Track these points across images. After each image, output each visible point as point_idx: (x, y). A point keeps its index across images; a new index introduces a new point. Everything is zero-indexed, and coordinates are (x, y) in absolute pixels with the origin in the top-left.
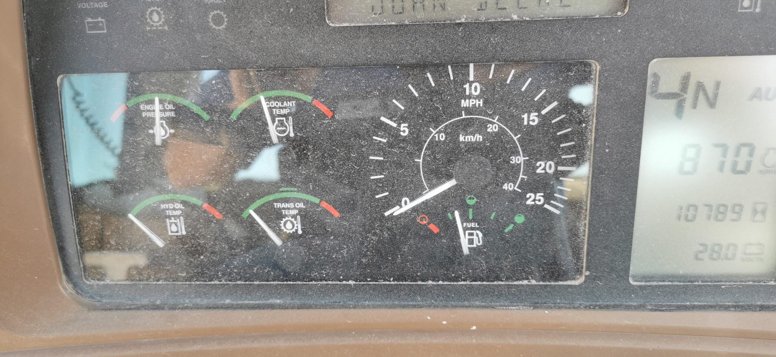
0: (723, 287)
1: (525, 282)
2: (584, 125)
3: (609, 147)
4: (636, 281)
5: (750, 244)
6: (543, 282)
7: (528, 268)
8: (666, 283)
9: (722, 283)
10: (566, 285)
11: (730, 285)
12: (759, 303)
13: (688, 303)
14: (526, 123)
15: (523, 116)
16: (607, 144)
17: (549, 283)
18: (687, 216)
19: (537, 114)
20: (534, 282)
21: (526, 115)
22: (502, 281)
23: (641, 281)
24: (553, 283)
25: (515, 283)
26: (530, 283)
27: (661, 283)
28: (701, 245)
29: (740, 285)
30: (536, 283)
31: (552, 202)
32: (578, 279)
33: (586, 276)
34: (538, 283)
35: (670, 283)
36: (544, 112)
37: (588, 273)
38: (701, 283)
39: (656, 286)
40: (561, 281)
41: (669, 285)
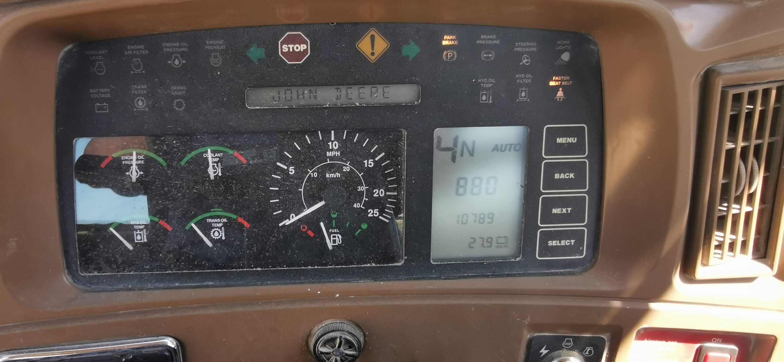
0: (485, 263)
1: (369, 265)
2: (399, 167)
3: (414, 180)
4: (435, 262)
5: (500, 237)
6: (379, 264)
7: (370, 256)
8: (453, 263)
9: (484, 261)
10: (393, 266)
11: (489, 262)
12: (506, 273)
13: (466, 275)
14: (366, 166)
15: (364, 162)
16: (413, 178)
17: (383, 265)
18: (462, 221)
19: (372, 160)
20: (374, 265)
21: (366, 160)
22: (355, 265)
23: (438, 262)
24: (385, 265)
25: (362, 266)
26: (371, 266)
27: (449, 263)
28: (472, 238)
29: (495, 262)
30: (375, 265)
31: (384, 214)
32: (400, 262)
33: (405, 259)
34: (377, 265)
35: (455, 262)
36: (377, 159)
37: (406, 258)
38: (472, 262)
39: (446, 264)
40: (390, 263)
41: (454, 263)
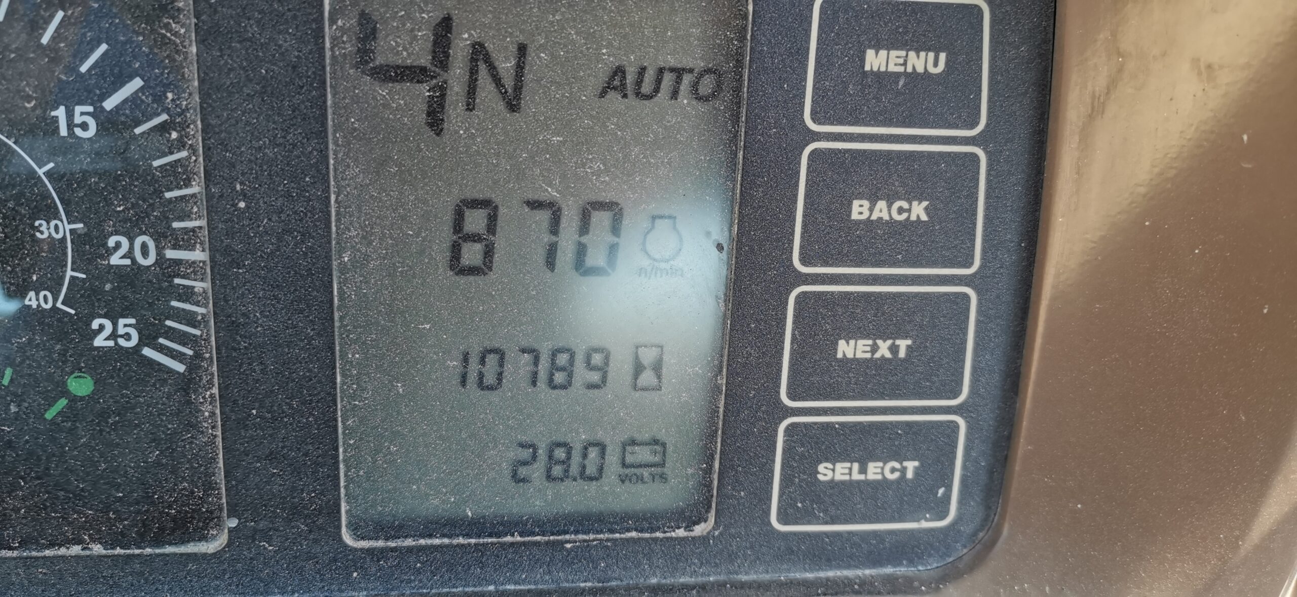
0: (568, 546)
3: (244, 196)
4: (363, 538)
6: (121, 548)
8: (437, 542)
9: (567, 537)
10: (182, 555)
11: (585, 541)
14: (64, 132)
15: (53, 113)
16: (238, 187)
17: (137, 551)
18: (481, 376)
19: (90, 109)
21: (62, 109)
23: (377, 539)
24: (148, 551)
26: (88, 553)
27: (422, 542)
29: (608, 540)
30: (104, 552)
31: (161, 340)
32: (214, 537)
33: (231, 531)
34: (110, 552)
35: (446, 541)
36: (110, 104)
37: (233, 523)
38: (519, 539)
39: (410, 550)
41: (441, 546)
